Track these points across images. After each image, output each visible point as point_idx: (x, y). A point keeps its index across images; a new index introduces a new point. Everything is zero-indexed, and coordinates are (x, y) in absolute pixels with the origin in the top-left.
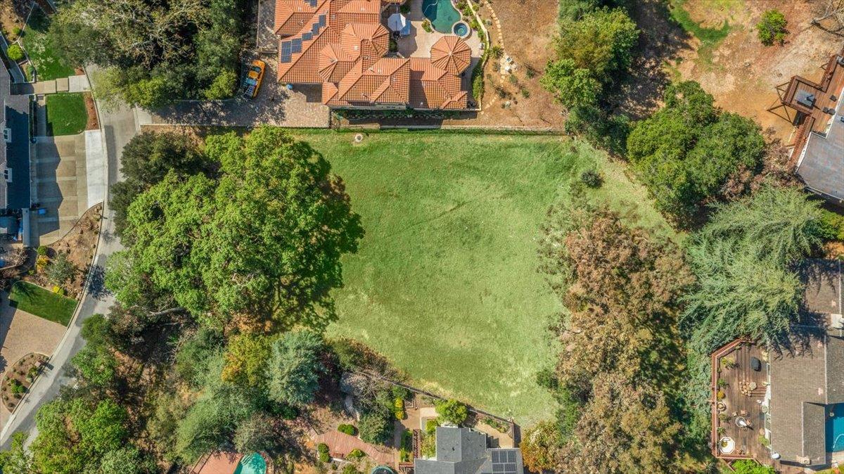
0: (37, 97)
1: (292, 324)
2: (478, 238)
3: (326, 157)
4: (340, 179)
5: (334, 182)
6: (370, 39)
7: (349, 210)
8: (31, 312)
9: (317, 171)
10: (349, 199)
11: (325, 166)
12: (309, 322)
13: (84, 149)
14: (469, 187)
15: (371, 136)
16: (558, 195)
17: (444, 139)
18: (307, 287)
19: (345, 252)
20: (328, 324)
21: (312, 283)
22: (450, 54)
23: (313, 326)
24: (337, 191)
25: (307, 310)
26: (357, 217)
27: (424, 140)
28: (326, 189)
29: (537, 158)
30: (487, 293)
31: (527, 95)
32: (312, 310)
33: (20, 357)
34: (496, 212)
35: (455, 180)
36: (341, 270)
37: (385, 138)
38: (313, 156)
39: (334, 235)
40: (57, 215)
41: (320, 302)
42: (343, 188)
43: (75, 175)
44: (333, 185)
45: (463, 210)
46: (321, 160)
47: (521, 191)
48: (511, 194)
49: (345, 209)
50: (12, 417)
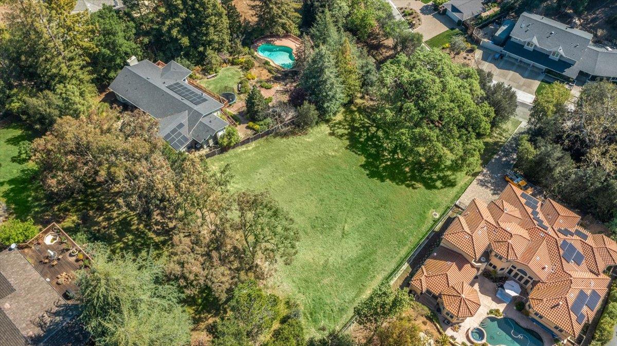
0: (571, 86)
1: (345, 117)
2: (313, 227)
3: (436, 191)
4: (414, 188)
5: (415, 184)
6: (510, 241)
7: (390, 180)
8: (444, 33)
9: (429, 181)
10: (397, 184)
11: (430, 185)
12: (340, 123)
13: (524, 91)
14: (351, 248)
15: (432, 222)
16: (299, 292)
17: (398, 259)
18: (361, 134)
19: (365, 161)
20: (331, 130)
21: (360, 138)
22: (463, 296)
23: (337, 124)
24: (408, 182)
25: (347, 127)
26: (383, 181)
28: (413, 178)
29: (337, 301)
32: (345, 129)
33: (423, 21)
34: (321, 249)
35: (363, 244)
36: (356, 153)
37: (425, 228)
38: (441, 185)
39: (380, 164)
40: (490, 62)
41: (346, 134)
42: (408, 186)
43: (509, 80)
44: (413, 182)
45: (339, 233)
46: (435, 187)
47: (322, 273)
48: (325, 265)
49: (393, 179)
50: (395, 7)
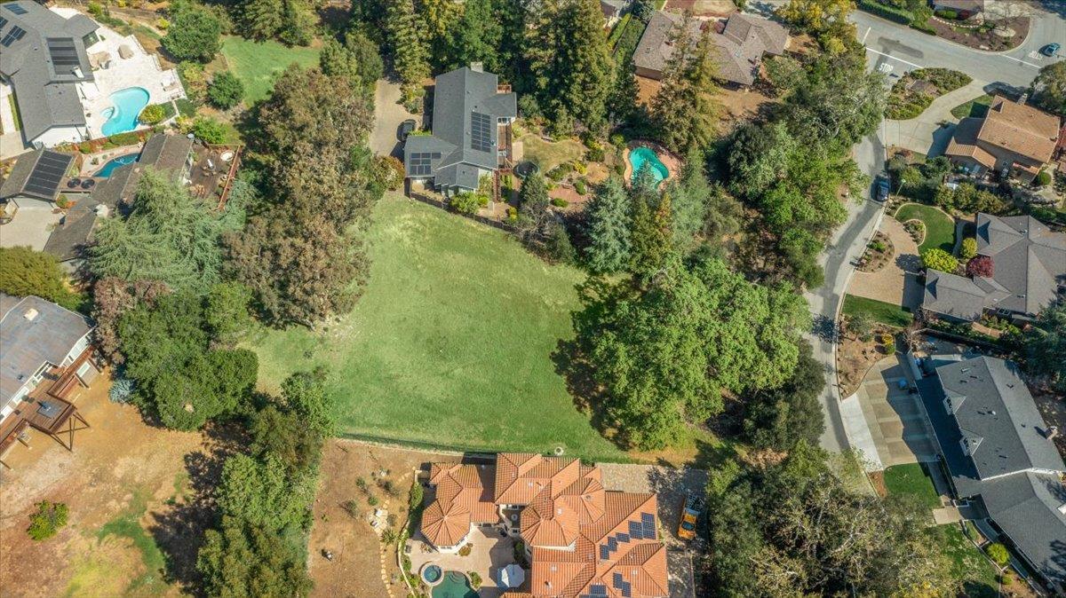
0: (953, 504)
1: (620, 286)
2: (430, 341)
3: (596, 433)
4: (579, 409)
5: (586, 407)
6: (542, 521)
7: (568, 379)
8: (887, 304)
9: (606, 420)
10: (569, 389)
11: (597, 424)
12: (604, 286)
13: (878, 451)
14: (435, 389)
16: (341, 372)
17: (461, 442)
18: (608, 315)
19: (570, 341)
20: (585, 283)
21: (604, 318)
22: (446, 518)
23: (601, 283)
24: (583, 399)
25: (606, 296)
26: (559, 372)
27: (483, 443)
28: (594, 402)
29: (358, 411)
30: (425, 293)
31: (360, 482)
32: (601, 296)
33: (884, 270)
34: (408, 363)
35: (451, 397)
36: (574, 326)
38: (611, 435)
39: (583, 357)
40: (888, 384)
41: (593, 301)
42: (576, 401)
43: (881, 424)
44: (587, 405)
45: (444, 368)
46: (602, 430)
47: (379, 380)
48: (390, 378)
49: (572, 380)
50: (876, 228)
